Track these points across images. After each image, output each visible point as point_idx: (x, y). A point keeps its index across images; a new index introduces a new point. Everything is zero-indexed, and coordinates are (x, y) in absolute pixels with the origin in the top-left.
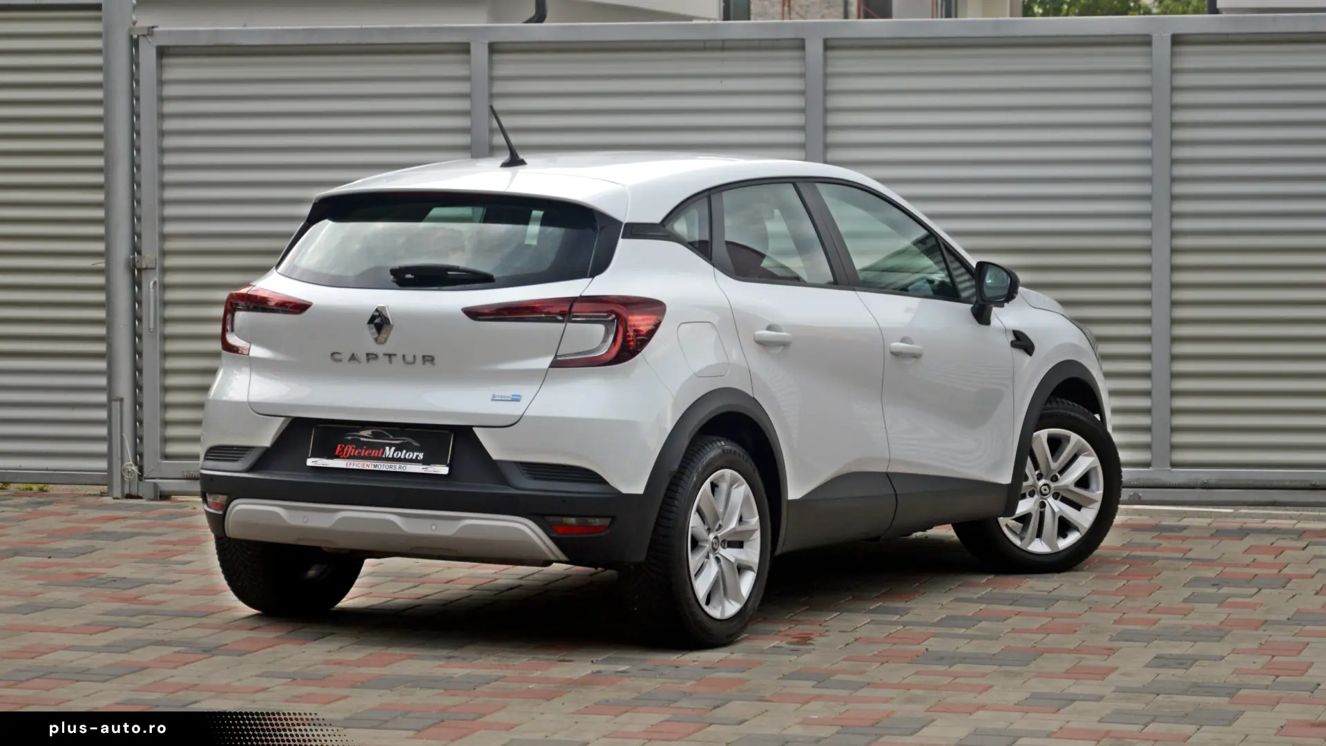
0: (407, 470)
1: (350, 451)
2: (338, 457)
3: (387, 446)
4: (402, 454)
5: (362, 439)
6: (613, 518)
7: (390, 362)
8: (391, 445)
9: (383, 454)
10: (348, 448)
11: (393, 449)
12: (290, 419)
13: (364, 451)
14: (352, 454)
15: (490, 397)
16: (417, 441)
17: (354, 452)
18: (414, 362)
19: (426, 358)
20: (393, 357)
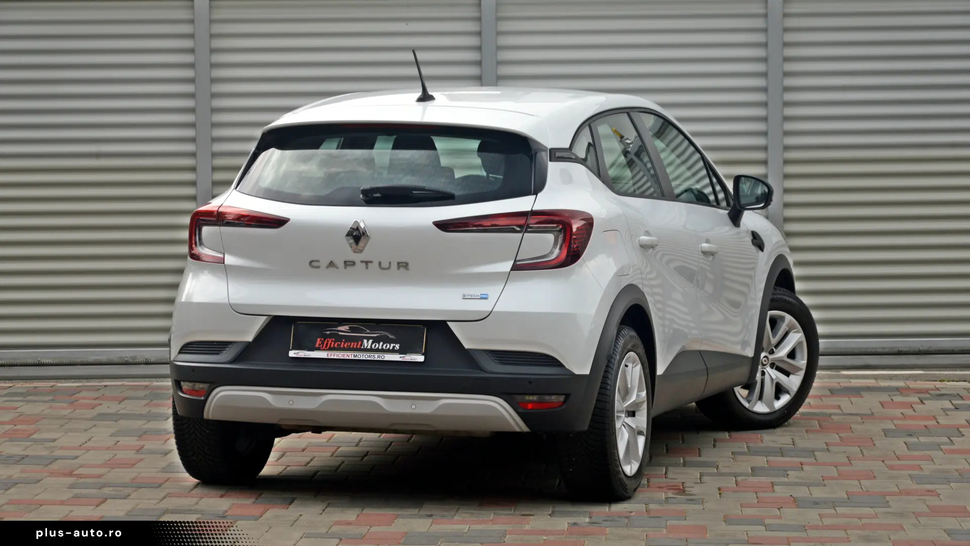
0: (385, 359)
1: (329, 343)
2: (318, 349)
3: (365, 339)
4: (380, 346)
5: (340, 333)
6: (567, 396)
7: (367, 268)
8: (368, 339)
9: (361, 345)
10: (328, 341)
11: (371, 341)
12: (271, 317)
13: (343, 343)
14: (332, 346)
15: (461, 296)
16: (392, 334)
17: (334, 344)
18: (389, 268)
19: (401, 264)
20: (370, 265)
